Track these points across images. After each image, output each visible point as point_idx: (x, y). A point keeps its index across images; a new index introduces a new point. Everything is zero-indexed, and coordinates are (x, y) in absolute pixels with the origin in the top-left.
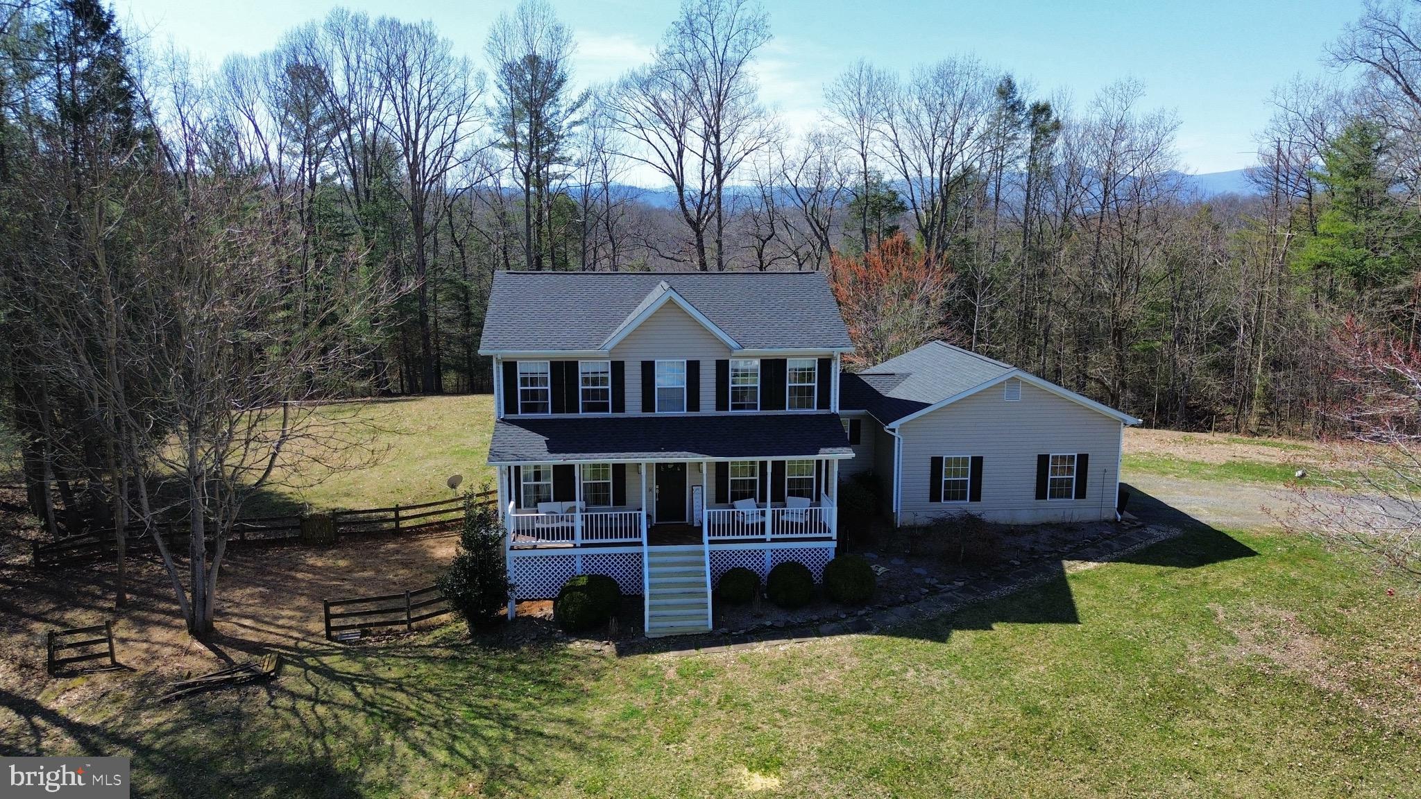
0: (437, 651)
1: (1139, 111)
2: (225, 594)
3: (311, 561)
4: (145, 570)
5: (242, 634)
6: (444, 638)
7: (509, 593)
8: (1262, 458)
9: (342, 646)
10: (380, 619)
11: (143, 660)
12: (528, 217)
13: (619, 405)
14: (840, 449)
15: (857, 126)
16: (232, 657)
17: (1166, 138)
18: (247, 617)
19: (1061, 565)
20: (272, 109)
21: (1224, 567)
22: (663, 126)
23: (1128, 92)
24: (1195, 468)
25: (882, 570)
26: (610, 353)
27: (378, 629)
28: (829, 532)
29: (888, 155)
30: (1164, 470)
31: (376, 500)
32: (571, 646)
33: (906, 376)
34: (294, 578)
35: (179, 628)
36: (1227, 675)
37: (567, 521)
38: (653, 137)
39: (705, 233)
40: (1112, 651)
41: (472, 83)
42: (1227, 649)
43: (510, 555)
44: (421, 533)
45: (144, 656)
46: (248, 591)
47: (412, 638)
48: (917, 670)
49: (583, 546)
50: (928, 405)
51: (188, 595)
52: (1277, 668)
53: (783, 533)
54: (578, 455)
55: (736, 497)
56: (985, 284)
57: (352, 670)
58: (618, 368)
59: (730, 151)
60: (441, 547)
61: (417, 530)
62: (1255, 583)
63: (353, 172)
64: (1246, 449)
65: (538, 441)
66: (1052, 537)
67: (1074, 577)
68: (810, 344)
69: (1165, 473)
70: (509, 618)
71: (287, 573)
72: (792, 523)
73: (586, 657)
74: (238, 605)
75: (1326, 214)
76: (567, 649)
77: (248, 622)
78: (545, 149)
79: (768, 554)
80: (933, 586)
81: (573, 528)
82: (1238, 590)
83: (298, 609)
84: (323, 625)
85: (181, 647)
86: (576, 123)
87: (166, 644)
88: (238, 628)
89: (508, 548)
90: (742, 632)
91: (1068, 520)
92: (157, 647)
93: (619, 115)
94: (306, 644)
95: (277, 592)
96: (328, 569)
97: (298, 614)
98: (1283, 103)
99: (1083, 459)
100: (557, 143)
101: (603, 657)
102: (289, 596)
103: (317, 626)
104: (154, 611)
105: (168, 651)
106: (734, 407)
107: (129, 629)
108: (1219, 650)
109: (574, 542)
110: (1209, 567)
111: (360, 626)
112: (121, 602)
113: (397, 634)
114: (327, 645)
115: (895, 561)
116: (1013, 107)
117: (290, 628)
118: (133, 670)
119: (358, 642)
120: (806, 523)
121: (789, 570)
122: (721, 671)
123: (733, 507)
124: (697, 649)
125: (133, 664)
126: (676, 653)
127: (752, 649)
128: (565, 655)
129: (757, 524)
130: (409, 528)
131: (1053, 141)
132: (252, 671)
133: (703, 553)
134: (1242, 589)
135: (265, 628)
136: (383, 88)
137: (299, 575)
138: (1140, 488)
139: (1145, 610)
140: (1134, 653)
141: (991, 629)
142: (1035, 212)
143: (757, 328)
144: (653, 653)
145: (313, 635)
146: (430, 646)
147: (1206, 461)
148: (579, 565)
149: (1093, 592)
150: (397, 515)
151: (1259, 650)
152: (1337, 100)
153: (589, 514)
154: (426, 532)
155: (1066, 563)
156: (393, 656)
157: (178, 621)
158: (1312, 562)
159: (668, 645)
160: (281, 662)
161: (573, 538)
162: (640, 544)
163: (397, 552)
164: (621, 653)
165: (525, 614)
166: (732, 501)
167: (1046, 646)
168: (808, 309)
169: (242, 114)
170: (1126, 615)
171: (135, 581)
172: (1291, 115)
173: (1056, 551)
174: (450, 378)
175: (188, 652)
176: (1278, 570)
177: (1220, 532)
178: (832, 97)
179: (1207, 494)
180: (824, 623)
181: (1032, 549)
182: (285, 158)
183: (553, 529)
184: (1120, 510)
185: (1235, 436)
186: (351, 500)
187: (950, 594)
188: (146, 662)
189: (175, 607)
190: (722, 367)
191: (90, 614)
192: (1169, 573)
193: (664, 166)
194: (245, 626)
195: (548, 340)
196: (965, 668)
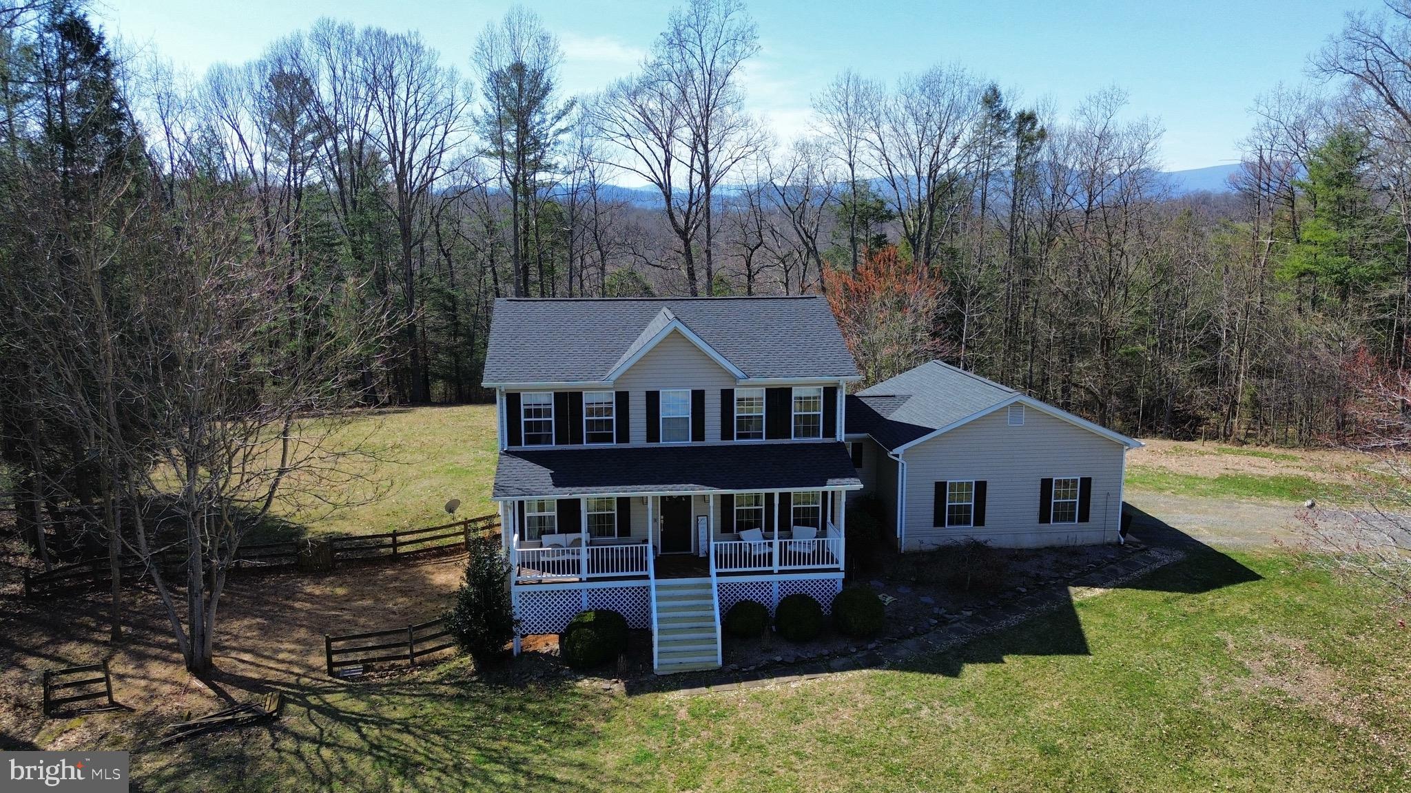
0: (443, 689)
1: (1122, 120)
2: (222, 626)
3: (309, 589)
4: (139, 601)
5: (242, 670)
6: (449, 674)
7: (514, 629)
8: (1255, 471)
9: (345, 682)
10: (382, 653)
11: (141, 698)
12: (516, 226)
13: (624, 436)
14: (847, 480)
15: (844, 136)
16: (233, 696)
17: (1149, 146)
18: (246, 651)
19: (1068, 592)
20: (257, 118)
21: (1230, 592)
22: (651, 135)
23: (1111, 99)
24: (1190, 482)
25: (889, 599)
26: (615, 382)
27: (380, 664)
28: (837, 563)
29: (875, 163)
30: (1161, 486)
31: (371, 523)
32: (580, 684)
33: (906, 398)
34: (292, 608)
35: (177, 662)
36: (1242, 709)
37: (573, 554)
38: (640, 146)
39: (693, 242)
40: (1126, 685)
41: (459, 94)
42: (1240, 682)
43: (515, 590)
44: (418, 559)
45: (143, 694)
46: (246, 622)
47: (416, 673)
48: (931, 708)
49: (589, 580)
50: (933, 430)
51: (185, 627)
52: (1291, 701)
53: (790, 564)
54: (583, 489)
55: (742, 527)
56: (973, 294)
57: (356, 710)
58: (622, 399)
59: (718, 159)
60: (440, 573)
61: (415, 556)
62: (1261, 609)
63: (340, 181)
64: (1236, 460)
65: (543, 475)
66: (1057, 562)
67: (1081, 605)
68: (815, 372)
69: (1161, 489)
70: (515, 653)
71: (285, 602)
72: (800, 553)
73: (594, 696)
74: (236, 637)
75: (1309, 221)
76: (576, 687)
77: (247, 657)
78: (532, 157)
79: (776, 586)
80: (942, 617)
81: (578, 561)
82: (1245, 618)
83: (298, 641)
84: (325, 659)
85: (180, 685)
86: (561, 131)
87: (165, 681)
88: (237, 663)
89: (513, 583)
90: (752, 668)
91: (1072, 543)
92: (155, 685)
93: (607, 124)
94: (307, 680)
95: (275, 625)
96: (327, 597)
97: (298, 647)
98: (1266, 112)
99: (1086, 483)
100: (544, 152)
101: (613, 697)
102: (287, 627)
103: (319, 661)
104: (150, 645)
105: (166, 689)
106: (740, 436)
107: (125, 664)
108: (1231, 682)
109: (580, 576)
110: (1215, 592)
111: (362, 661)
112: (116, 635)
113: (400, 670)
114: (330, 681)
115: (901, 590)
116: (998, 115)
117: (291, 663)
118: (131, 710)
119: (361, 678)
120: (814, 553)
121: (797, 603)
122: (733, 710)
123: (739, 539)
124: (708, 686)
125: (131, 703)
126: (687, 691)
127: (763, 687)
128: (574, 694)
129: (765, 555)
130: (406, 553)
131: (1039, 149)
132: (254, 711)
133: (710, 586)
134: (1249, 616)
135: (265, 662)
136: (369, 99)
137: (297, 605)
138: (1139, 507)
139: (1155, 640)
140: (1147, 687)
141: (1003, 662)
142: (1020, 220)
143: (762, 356)
144: (664, 691)
145: (314, 670)
146: (434, 683)
147: (1200, 474)
148: (585, 599)
149: (1101, 621)
150: (394, 540)
151: (1271, 682)
152: (1317, 108)
153: (595, 548)
154: (424, 558)
155: (1072, 590)
156: (398, 693)
157: (175, 656)
158: (1317, 586)
159: (678, 682)
160: (283, 701)
161: (579, 573)
162: (647, 577)
163: (396, 579)
164: (631, 692)
165: (531, 649)
166: (738, 531)
167: (1059, 680)
168: (812, 336)
169: (226, 124)
170: (1136, 645)
171: (130, 611)
172: (1273, 123)
173: (1061, 577)
174: (438, 388)
175: (188, 690)
176: (1283, 594)
177: (1223, 555)
178: (820, 107)
179: (1205, 512)
180: (835, 658)
181: (1038, 575)
182: (270, 166)
183: (558, 562)
184: (1123, 532)
185: (1224, 446)
186: (347, 523)
187: (958, 625)
188: (146, 701)
189: (171, 641)
190: (727, 396)
191: (86, 648)
192: (1175, 599)
193: (651, 175)
194: (243, 662)
195: (552, 371)
196: (979, 705)
